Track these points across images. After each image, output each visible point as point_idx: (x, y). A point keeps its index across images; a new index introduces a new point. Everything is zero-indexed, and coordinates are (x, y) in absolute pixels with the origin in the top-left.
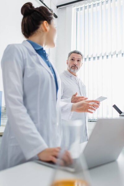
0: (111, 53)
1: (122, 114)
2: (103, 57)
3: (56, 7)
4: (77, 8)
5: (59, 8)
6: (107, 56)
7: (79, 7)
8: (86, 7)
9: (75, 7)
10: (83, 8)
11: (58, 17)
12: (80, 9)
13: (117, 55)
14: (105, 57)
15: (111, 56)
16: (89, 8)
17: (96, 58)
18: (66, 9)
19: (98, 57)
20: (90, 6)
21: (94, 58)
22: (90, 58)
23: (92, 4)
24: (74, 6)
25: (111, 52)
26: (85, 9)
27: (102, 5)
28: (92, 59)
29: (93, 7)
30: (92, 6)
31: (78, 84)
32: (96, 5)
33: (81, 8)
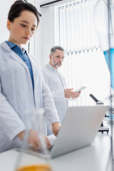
0: (91, 48)
1: (98, 103)
2: (84, 51)
3: (40, 6)
4: (59, 7)
5: (42, 7)
6: (88, 50)
7: (61, 5)
8: (67, 6)
9: (58, 6)
10: (65, 7)
11: (42, 15)
12: (61, 8)
13: (97, 49)
14: (86, 51)
15: (91, 50)
16: (70, 7)
17: (78, 52)
18: (49, 8)
19: (80, 52)
20: (70, 5)
21: (76, 52)
22: (72, 53)
23: (72, 2)
24: (56, 5)
25: (91, 46)
26: (66, 8)
27: (81, 3)
28: (74, 53)
29: (74, 5)
30: (72, 5)
31: (60, 76)
32: (76, 4)
33: (63, 7)
